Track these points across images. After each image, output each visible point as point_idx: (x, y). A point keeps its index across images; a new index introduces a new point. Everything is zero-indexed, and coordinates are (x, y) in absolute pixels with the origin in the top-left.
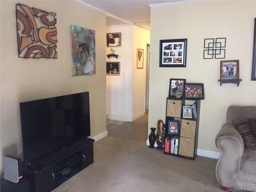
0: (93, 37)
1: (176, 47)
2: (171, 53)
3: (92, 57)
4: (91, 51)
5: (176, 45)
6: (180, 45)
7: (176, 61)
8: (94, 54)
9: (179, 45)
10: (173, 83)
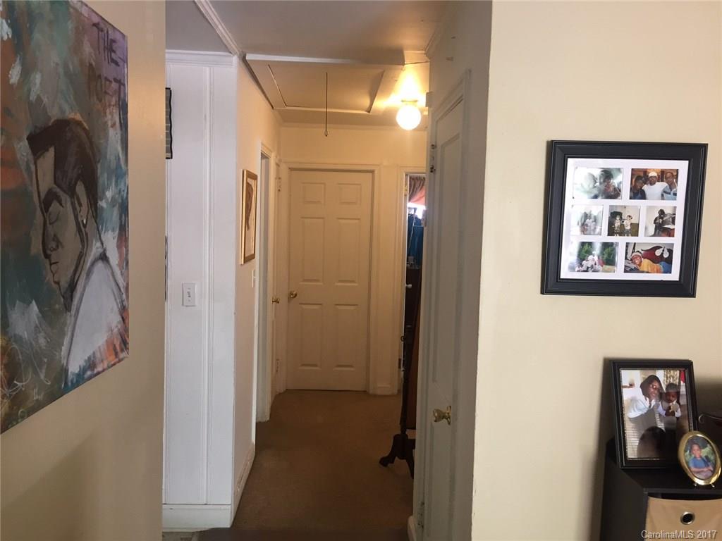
0: (116, 80)
1: (646, 188)
2: (614, 215)
3: (113, 230)
4: (108, 188)
5: (645, 172)
6: (668, 177)
7: (640, 265)
8: (124, 209)
9: (663, 176)
10: (631, 385)
